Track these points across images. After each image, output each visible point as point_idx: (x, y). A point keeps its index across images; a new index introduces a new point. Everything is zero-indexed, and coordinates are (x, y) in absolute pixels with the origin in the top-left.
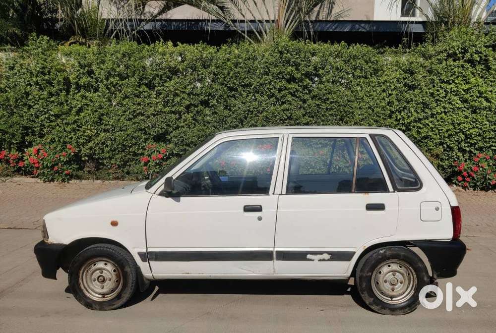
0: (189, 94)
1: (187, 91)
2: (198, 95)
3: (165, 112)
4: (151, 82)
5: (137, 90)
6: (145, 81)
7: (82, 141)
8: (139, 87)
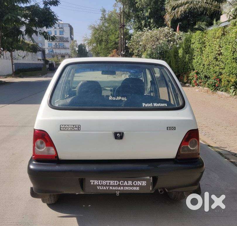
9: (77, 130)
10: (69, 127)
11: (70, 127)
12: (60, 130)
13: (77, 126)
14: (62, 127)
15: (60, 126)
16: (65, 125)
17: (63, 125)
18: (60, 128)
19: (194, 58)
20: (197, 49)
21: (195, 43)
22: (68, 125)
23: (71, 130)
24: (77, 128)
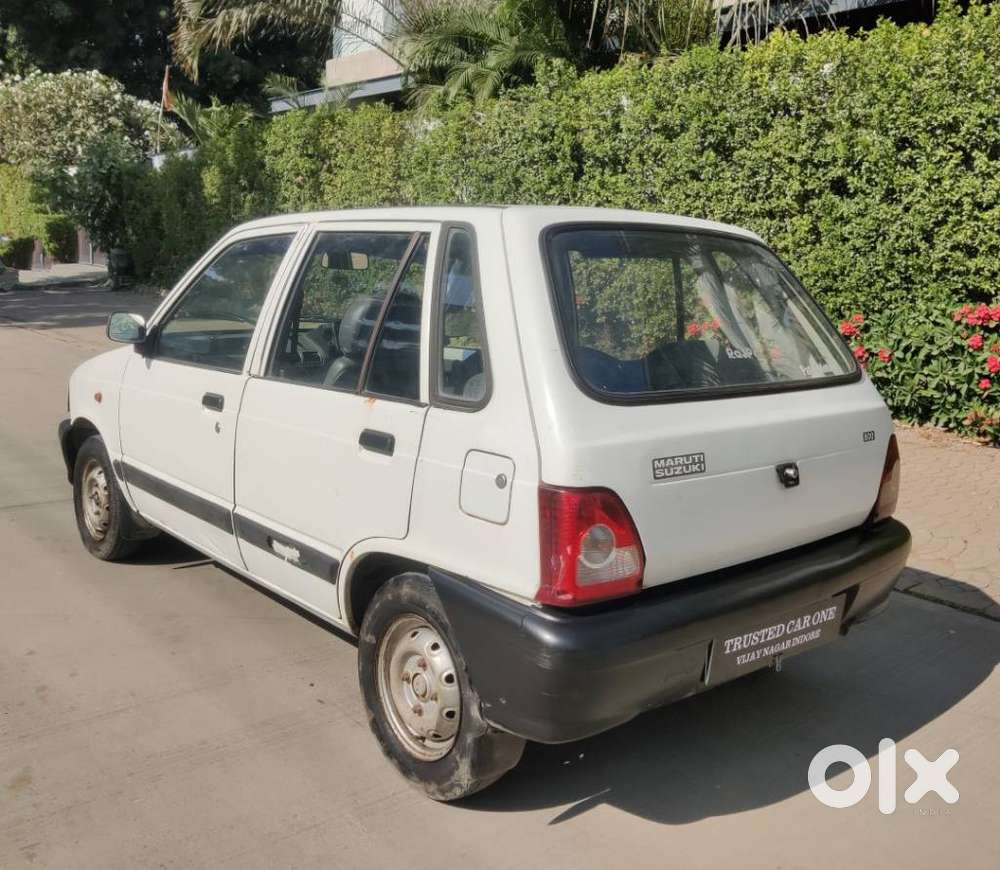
0: (804, 164)
1: (798, 157)
2: (826, 165)
3: (748, 213)
4: (724, 140)
5: (694, 162)
6: (711, 139)
7: (597, 282)
8: (700, 153)
9: (696, 472)
10: (677, 463)
11: (679, 465)
12: (655, 478)
13: (696, 457)
14: (658, 468)
15: (654, 464)
16: (666, 459)
17: (659, 460)
18: (654, 469)
19: (282, 206)
20: (297, 175)
21: (282, 151)
22: (673, 458)
23: (684, 474)
24: (695, 464)
